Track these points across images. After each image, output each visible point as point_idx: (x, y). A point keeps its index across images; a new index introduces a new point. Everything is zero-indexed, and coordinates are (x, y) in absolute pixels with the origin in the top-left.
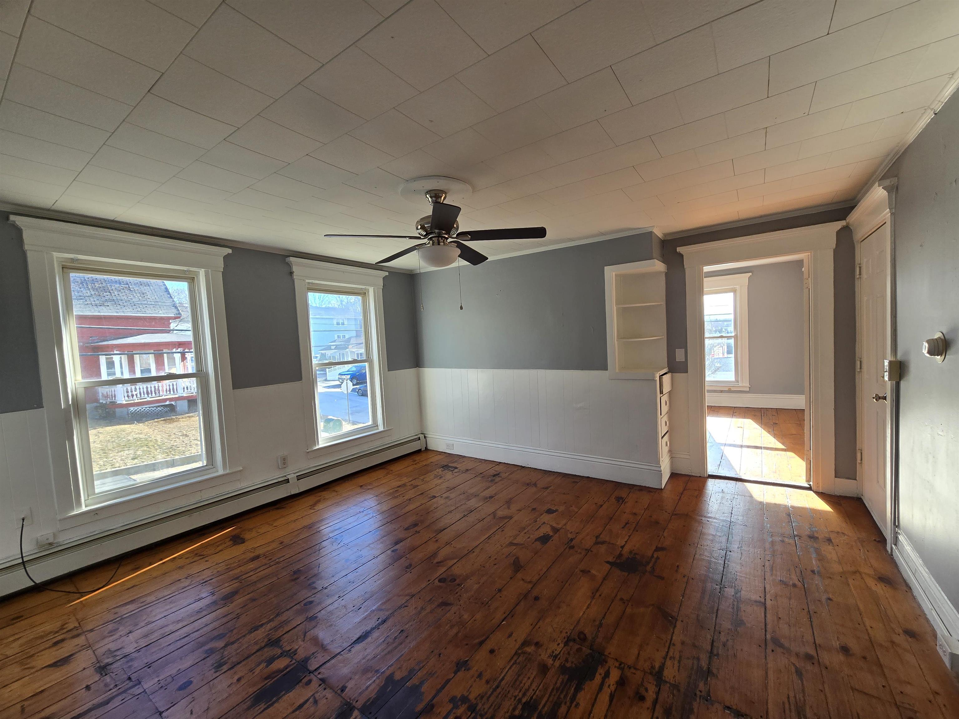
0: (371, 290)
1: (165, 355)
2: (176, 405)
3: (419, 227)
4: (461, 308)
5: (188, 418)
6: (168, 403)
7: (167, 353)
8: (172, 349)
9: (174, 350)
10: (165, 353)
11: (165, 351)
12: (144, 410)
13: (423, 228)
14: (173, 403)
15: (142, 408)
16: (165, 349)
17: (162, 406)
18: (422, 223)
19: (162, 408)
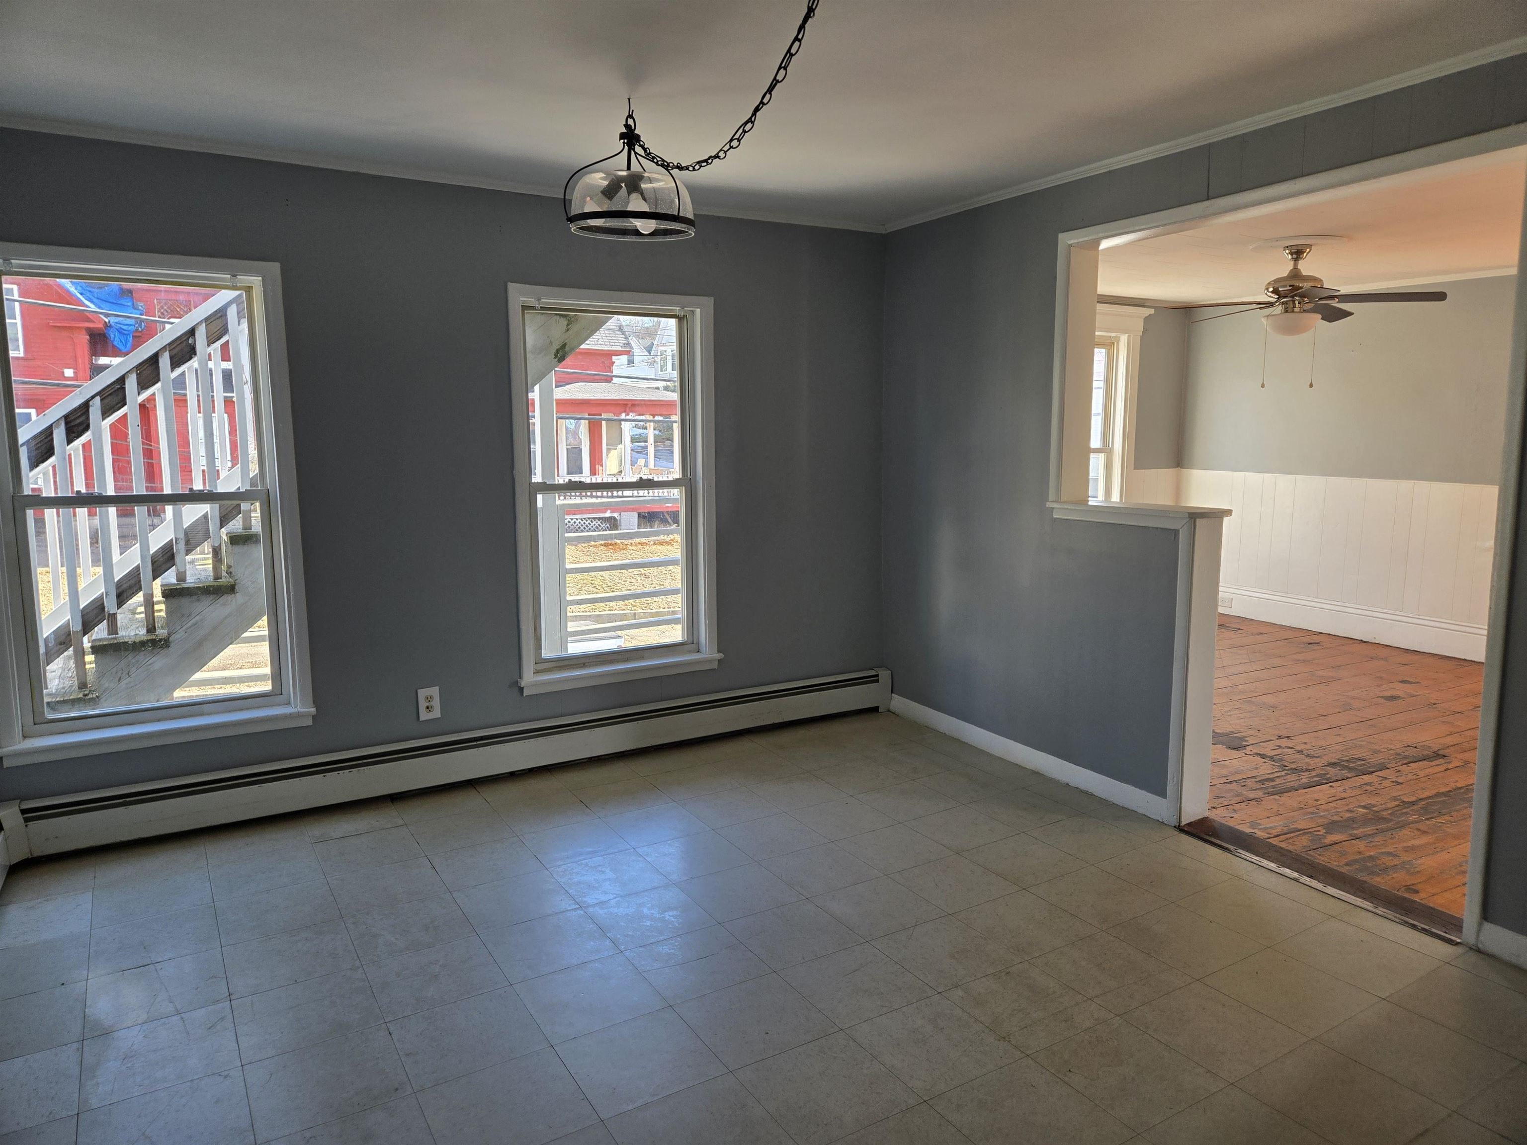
0: (1124, 339)
1: (604, 423)
2: (620, 520)
3: (1271, 289)
4: (1311, 386)
5: (640, 546)
6: (608, 514)
7: (608, 420)
8: (620, 414)
9: (623, 416)
10: (604, 420)
11: (604, 416)
12: (575, 522)
13: (1275, 291)
14: (616, 515)
15: (572, 519)
16: (605, 412)
17: (599, 519)
18: (1276, 286)
19: (599, 523)
